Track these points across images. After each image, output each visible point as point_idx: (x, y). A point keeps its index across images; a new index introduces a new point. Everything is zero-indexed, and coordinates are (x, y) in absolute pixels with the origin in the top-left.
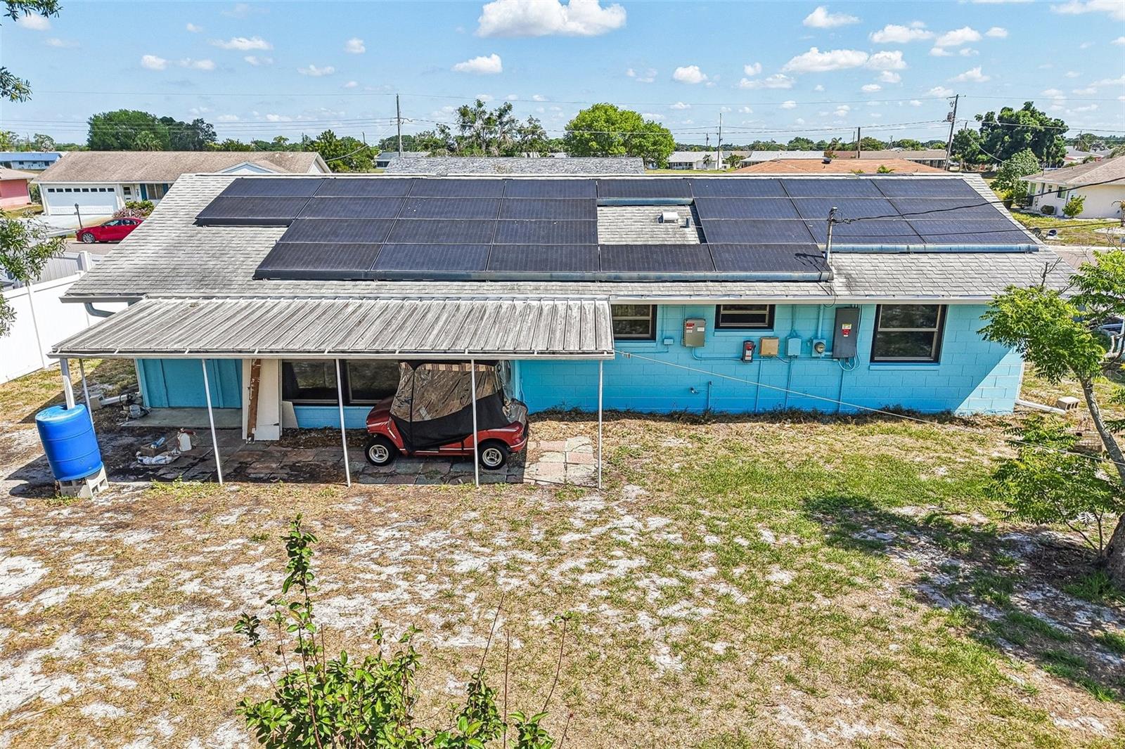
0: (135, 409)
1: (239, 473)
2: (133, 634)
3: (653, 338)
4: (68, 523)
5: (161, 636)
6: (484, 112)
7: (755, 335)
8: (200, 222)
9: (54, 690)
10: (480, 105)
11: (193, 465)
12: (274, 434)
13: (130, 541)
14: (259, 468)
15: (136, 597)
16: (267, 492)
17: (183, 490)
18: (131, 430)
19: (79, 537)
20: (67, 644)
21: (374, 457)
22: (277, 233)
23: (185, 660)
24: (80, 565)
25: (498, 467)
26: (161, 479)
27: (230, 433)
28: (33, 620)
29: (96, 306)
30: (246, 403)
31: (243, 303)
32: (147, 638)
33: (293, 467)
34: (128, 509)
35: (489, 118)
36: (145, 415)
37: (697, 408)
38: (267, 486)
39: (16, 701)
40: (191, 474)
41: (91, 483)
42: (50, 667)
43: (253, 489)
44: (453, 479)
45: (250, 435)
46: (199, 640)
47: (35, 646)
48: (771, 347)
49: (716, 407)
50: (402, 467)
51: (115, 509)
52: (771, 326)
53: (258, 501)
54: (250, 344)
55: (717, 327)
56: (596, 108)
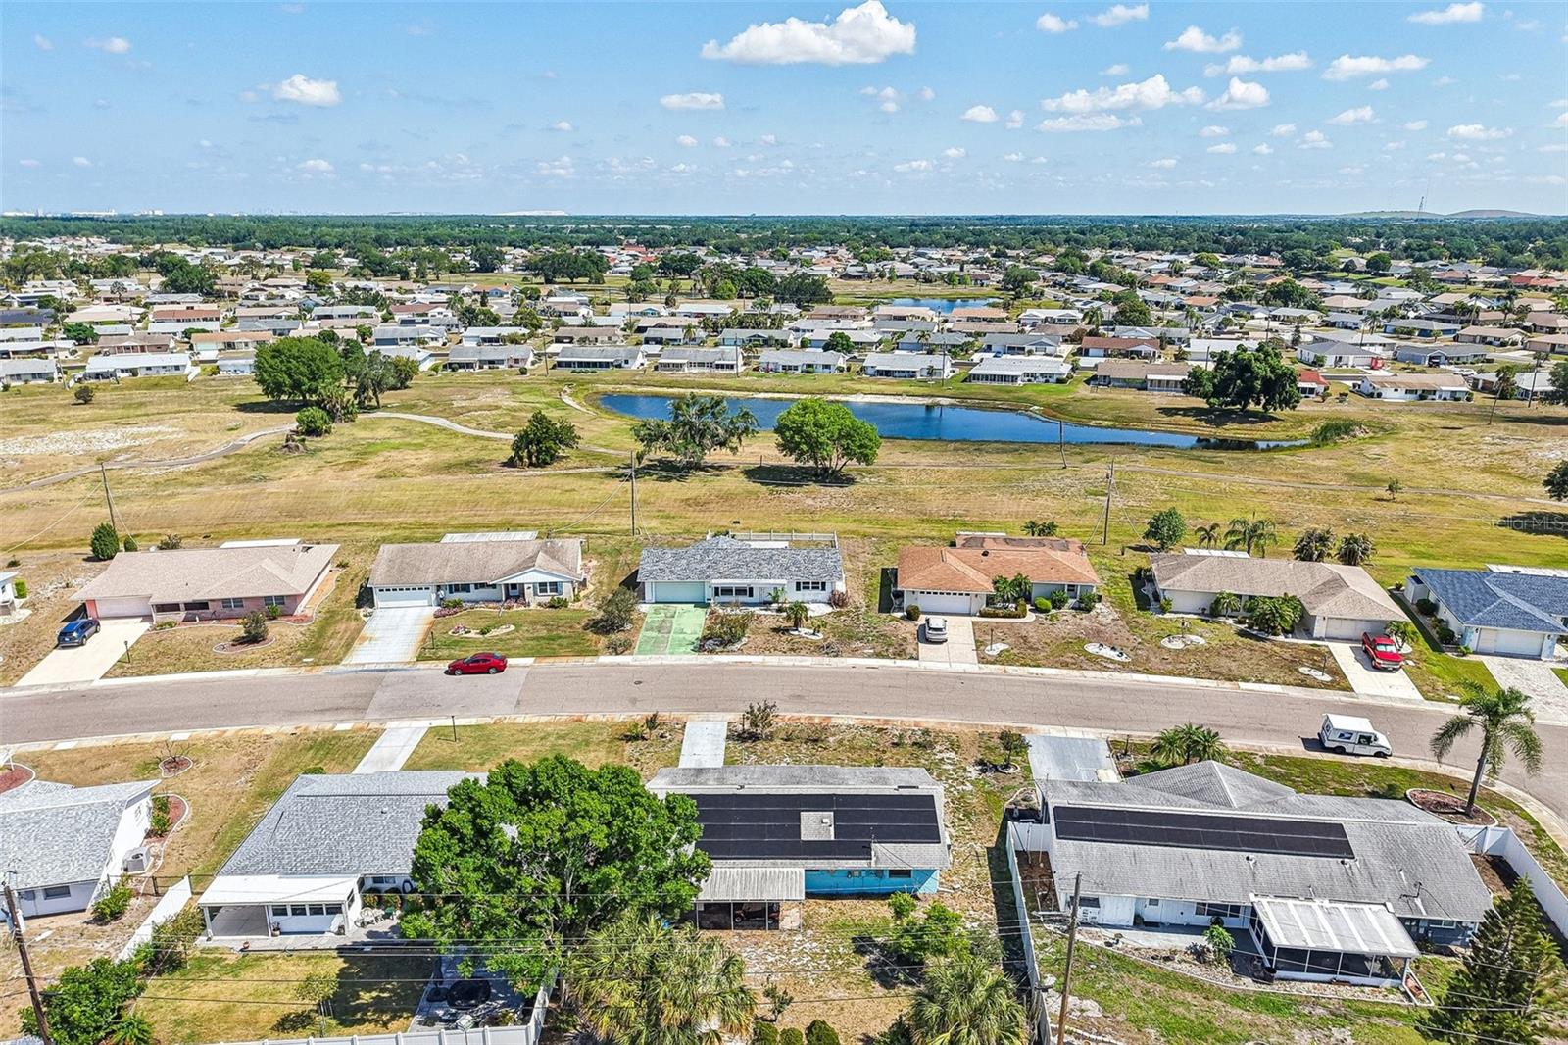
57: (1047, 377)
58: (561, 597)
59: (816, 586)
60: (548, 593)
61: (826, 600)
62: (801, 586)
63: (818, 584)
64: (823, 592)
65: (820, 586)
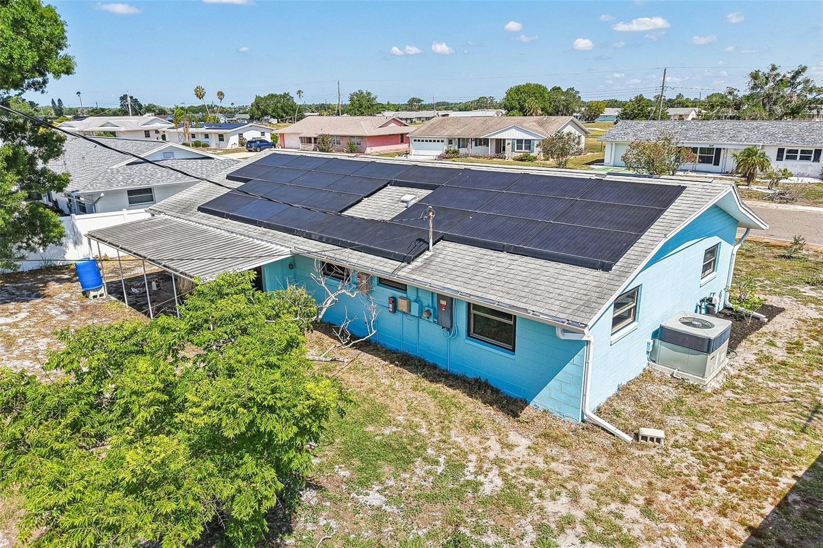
6: (778, 74)
7: (397, 294)
10: (774, 68)
35: (781, 80)
48: (402, 305)
49: (381, 340)
52: (406, 290)
55: (380, 282)
58: (531, 154)
59: (805, 156)
60: (523, 150)
61: (818, 175)
62: (785, 154)
63: (810, 152)
64: (816, 163)
65: (813, 155)
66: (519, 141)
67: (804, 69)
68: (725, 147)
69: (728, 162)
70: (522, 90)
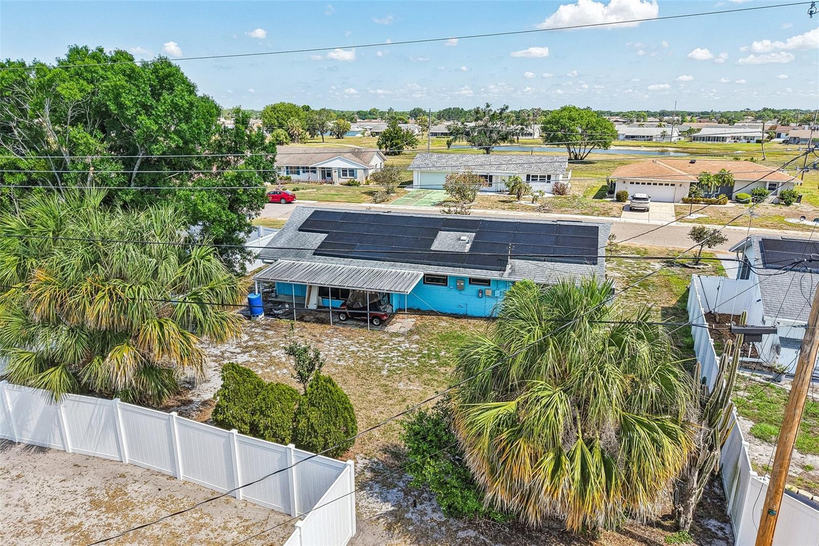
0: (273, 295)
1: (301, 319)
2: (268, 353)
3: (447, 285)
4: (253, 327)
5: (274, 354)
6: (491, 110)
7: (483, 288)
8: (300, 230)
9: (252, 360)
10: (488, 106)
11: (288, 315)
12: (315, 307)
13: (269, 333)
14: (307, 318)
15: (269, 346)
16: (308, 325)
17: (285, 322)
18: (272, 301)
19: (256, 331)
20: (254, 352)
21: (341, 318)
22: (324, 236)
23: (279, 358)
24: (257, 337)
25: (379, 325)
26: (279, 318)
27: (301, 305)
28: (247, 347)
29: (265, 260)
30: (307, 296)
31: (309, 263)
32: (271, 354)
33: (317, 318)
34: (269, 325)
35: (493, 115)
36: (276, 297)
37: (461, 312)
38: (308, 323)
39: (245, 361)
40: (287, 317)
41: (260, 317)
42: (251, 356)
43: (304, 324)
44: (362, 327)
45: (307, 307)
46: (282, 355)
47: (248, 352)
48: (489, 292)
49: (469, 313)
50: (349, 322)
51: (266, 325)
52: (489, 285)
53: (304, 327)
54: (307, 281)
55: (470, 283)
56: (564, 109)
57: (748, 140)
58: (356, 180)
59: (542, 178)
60: (348, 177)
61: (550, 191)
62: (531, 178)
63: (545, 177)
64: (548, 184)
65: (546, 179)
66: (344, 171)
67: (507, 108)
68: (495, 174)
69: (498, 184)
70: (278, 109)
